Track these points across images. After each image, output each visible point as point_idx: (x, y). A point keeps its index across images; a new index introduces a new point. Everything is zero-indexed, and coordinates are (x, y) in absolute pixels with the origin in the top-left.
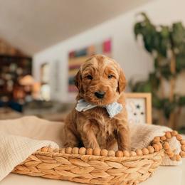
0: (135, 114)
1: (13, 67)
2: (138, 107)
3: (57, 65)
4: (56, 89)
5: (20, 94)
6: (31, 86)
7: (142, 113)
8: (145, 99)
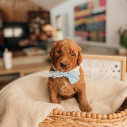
0: (114, 71)
1: (38, 19)
2: (116, 66)
4: (67, 33)
5: (44, 37)
6: (50, 32)
7: (119, 71)
8: (122, 62)
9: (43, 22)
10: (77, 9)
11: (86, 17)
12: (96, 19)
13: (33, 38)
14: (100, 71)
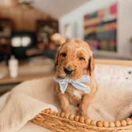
0: (127, 78)
1: (46, 28)
3: (76, 26)
9: (51, 31)
10: (87, 17)
11: (96, 25)
12: (106, 28)
13: (41, 47)
14: (112, 78)
